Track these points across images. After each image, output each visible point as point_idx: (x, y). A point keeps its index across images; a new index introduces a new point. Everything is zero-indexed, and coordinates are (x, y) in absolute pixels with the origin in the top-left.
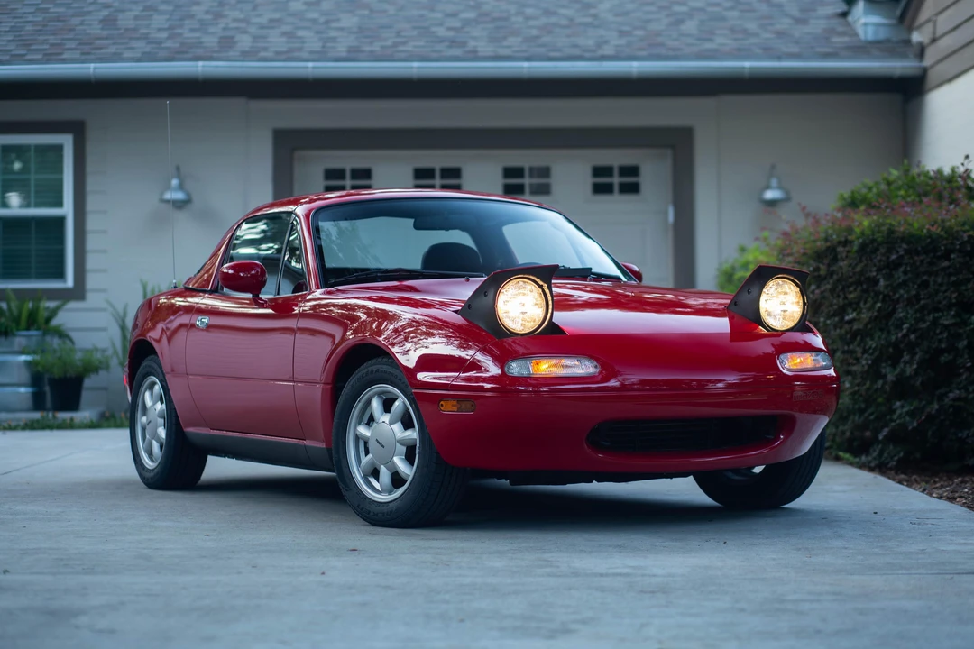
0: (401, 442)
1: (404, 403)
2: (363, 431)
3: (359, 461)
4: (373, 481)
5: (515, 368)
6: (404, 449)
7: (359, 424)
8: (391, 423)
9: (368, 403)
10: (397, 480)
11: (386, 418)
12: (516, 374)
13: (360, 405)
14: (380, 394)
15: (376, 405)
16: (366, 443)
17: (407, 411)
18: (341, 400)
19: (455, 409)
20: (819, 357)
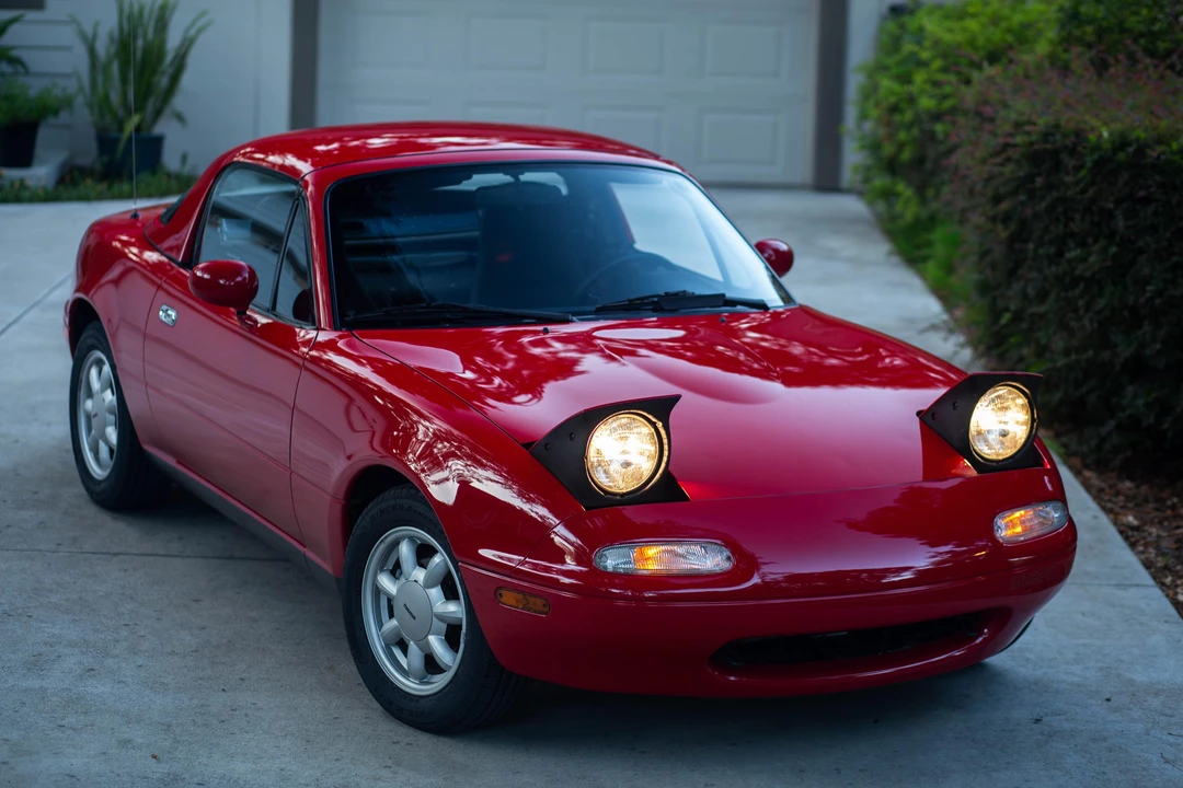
0: (441, 617)
1: (445, 560)
2: (385, 581)
3: (380, 624)
4: (397, 652)
5: (613, 560)
6: (444, 626)
7: (382, 570)
8: (428, 585)
9: (396, 544)
10: (432, 665)
11: (420, 575)
12: (610, 569)
13: (382, 546)
14: (412, 539)
15: (405, 551)
16: (389, 601)
17: (449, 575)
18: (357, 530)
19: (521, 606)
20: (1048, 509)
